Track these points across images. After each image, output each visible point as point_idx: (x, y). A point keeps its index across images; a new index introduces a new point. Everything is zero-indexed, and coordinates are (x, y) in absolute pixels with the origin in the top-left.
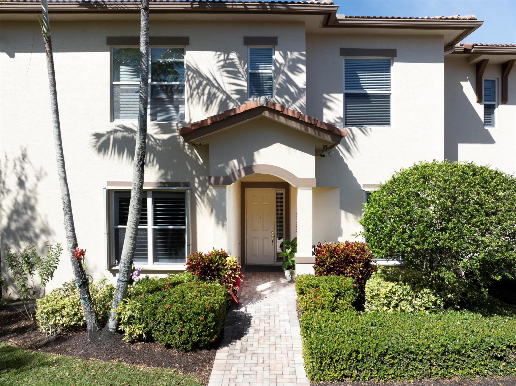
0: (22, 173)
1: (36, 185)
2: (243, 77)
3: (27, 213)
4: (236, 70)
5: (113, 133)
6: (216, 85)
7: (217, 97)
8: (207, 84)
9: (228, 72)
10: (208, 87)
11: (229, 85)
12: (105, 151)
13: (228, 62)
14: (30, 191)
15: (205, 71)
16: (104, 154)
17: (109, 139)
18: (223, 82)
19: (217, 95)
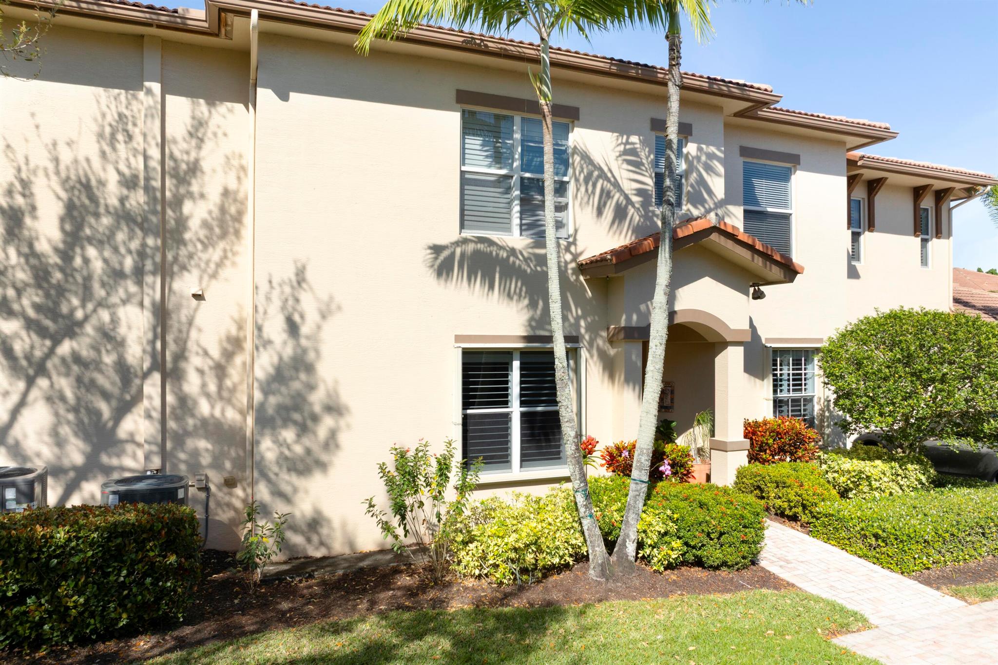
0: (294, 309)
1: (319, 327)
2: (647, 171)
3: (298, 378)
4: (639, 160)
5: (460, 244)
6: (612, 179)
7: (613, 197)
8: (599, 177)
9: (629, 162)
10: (600, 181)
11: (629, 182)
12: (448, 275)
13: (628, 147)
14: (308, 338)
15: (597, 158)
16: (446, 280)
17: (453, 254)
18: (621, 178)
19: (612, 194)
